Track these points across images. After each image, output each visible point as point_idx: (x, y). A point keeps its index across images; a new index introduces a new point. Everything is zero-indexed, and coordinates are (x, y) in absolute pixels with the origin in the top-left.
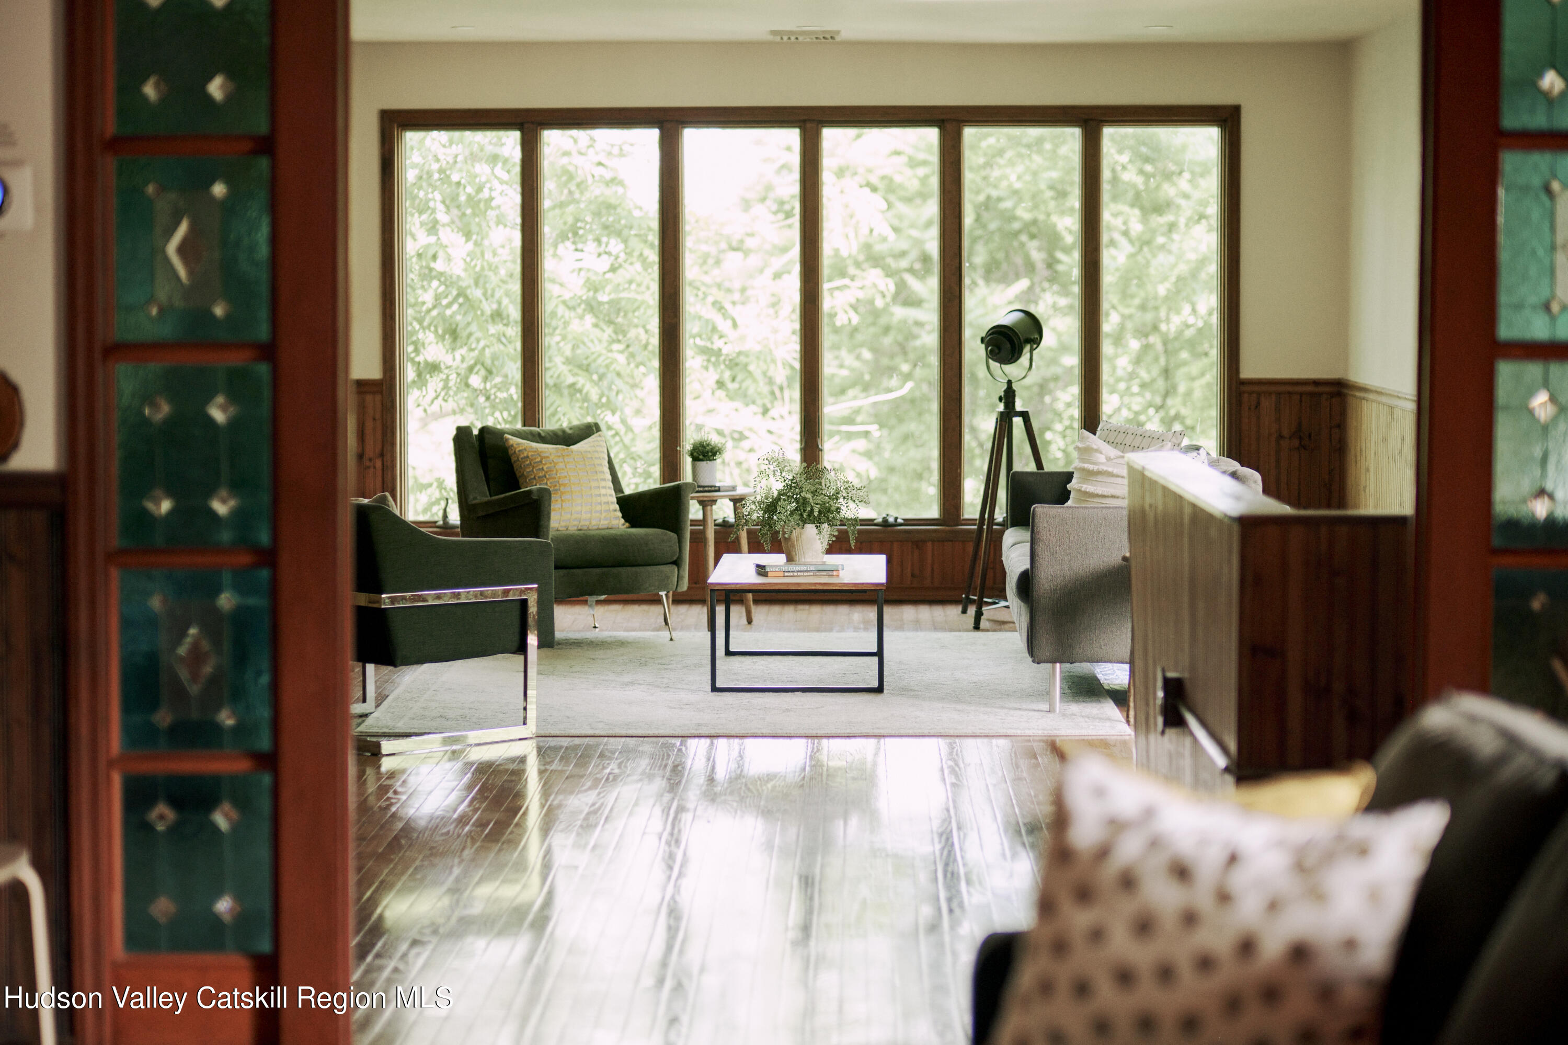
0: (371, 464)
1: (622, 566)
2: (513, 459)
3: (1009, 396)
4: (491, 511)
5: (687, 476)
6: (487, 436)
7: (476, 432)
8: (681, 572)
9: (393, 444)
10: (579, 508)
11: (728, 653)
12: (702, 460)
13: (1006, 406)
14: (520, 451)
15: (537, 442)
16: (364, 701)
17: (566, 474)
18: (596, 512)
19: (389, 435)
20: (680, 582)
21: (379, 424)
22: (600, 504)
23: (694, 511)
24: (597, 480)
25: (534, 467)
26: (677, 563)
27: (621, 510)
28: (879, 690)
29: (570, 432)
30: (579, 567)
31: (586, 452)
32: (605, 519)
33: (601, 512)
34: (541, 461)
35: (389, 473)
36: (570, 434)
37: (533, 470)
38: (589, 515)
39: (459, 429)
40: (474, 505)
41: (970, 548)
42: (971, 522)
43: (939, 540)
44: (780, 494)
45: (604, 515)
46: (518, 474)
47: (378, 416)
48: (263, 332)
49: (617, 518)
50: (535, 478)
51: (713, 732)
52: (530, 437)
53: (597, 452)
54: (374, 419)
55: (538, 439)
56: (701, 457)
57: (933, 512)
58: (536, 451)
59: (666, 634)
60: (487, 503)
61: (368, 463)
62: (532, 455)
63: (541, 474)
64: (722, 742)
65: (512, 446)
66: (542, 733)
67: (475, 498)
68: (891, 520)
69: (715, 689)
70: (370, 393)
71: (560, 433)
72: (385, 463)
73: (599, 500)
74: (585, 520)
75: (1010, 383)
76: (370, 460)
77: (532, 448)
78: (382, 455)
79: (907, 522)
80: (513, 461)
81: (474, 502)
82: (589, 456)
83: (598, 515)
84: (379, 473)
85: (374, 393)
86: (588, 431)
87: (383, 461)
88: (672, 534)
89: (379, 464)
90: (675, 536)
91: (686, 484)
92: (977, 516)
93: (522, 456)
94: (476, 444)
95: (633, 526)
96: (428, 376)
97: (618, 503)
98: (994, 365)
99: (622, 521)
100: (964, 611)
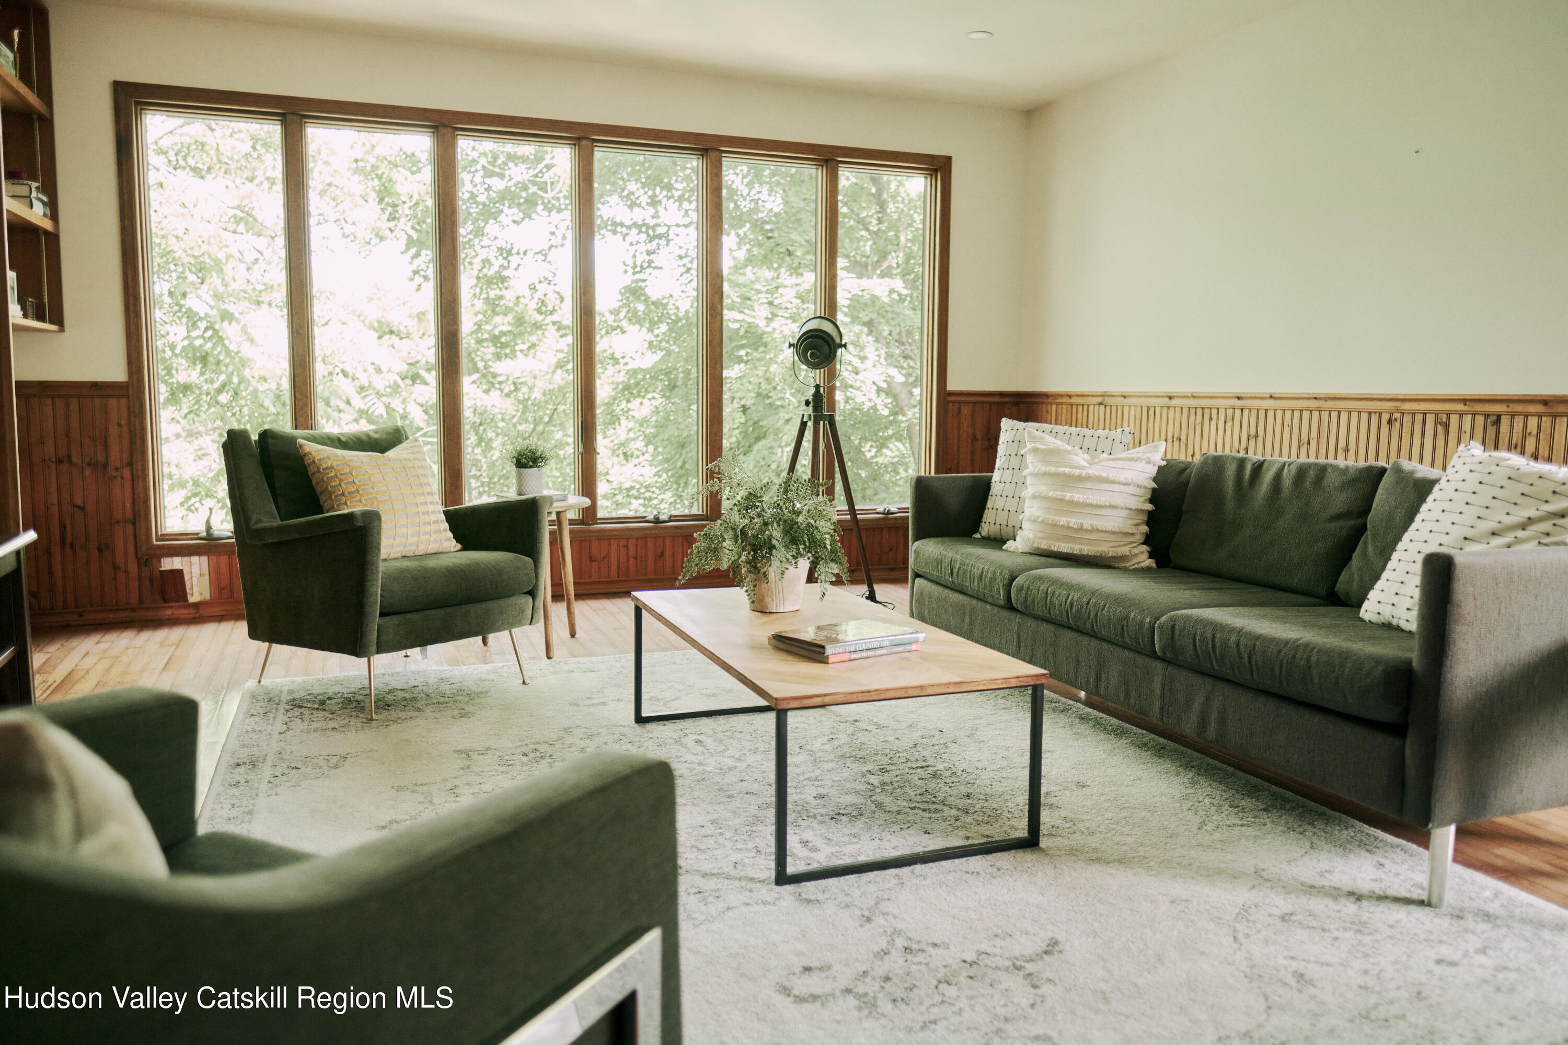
0: (119, 474)
1: (470, 603)
2: (312, 470)
4: (285, 538)
6: (270, 441)
7: (254, 437)
8: (537, 603)
9: (144, 453)
10: (404, 530)
12: (531, 467)
14: (319, 460)
15: (337, 448)
17: (385, 488)
18: (425, 533)
19: (139, 442)
20: (535, 615)
21: (125, 430)
22: (429, 523)
24: (422, 494)
25: (341, 480)
27: (452, 529)
29: (376, 436)
30: (416, 611)
31: (405, 460)
32: (435, 541)
33: (430, 533)
34: (351, 473)
35: (141, 484)
36: (376, 439)
37: (340, 485)
38: (416, 539)
39: (231, 433)
40: (258, 530)
45: (434, 537)
46: (318, 489)
47: (124, 422)
49: (448, 540)
50: (343, 494)
52: (327, 441)
53: (418, 459)
54: (120, 425)
55: (337, 444)
56: (531, 463)
60: (279, 529)
61: (114, 473)
62: (338, 465)
63: (352, 489)
65: (309, 453)
67: (259, 521)
70: (114, 396)
71: (364, 438)
72: (135, 474)
73: (426, 518)
74: (412, 544)
76: (116, 469)
77: (336, 455)
78: (130, 464)
80: (310, 473)
81: (259, 526)
82: (410, 464)
83: (428, 536)
84: (128, 484)
85: (118, 397)
87: (132, 470)
88: (527, 558)
89: (127, 473)
90: (531, 560)
93: (324, 466)
94: (256, 450)
95: (465, 548)
96: (181, 395)
97: (447, 521)
99: (454, 541)
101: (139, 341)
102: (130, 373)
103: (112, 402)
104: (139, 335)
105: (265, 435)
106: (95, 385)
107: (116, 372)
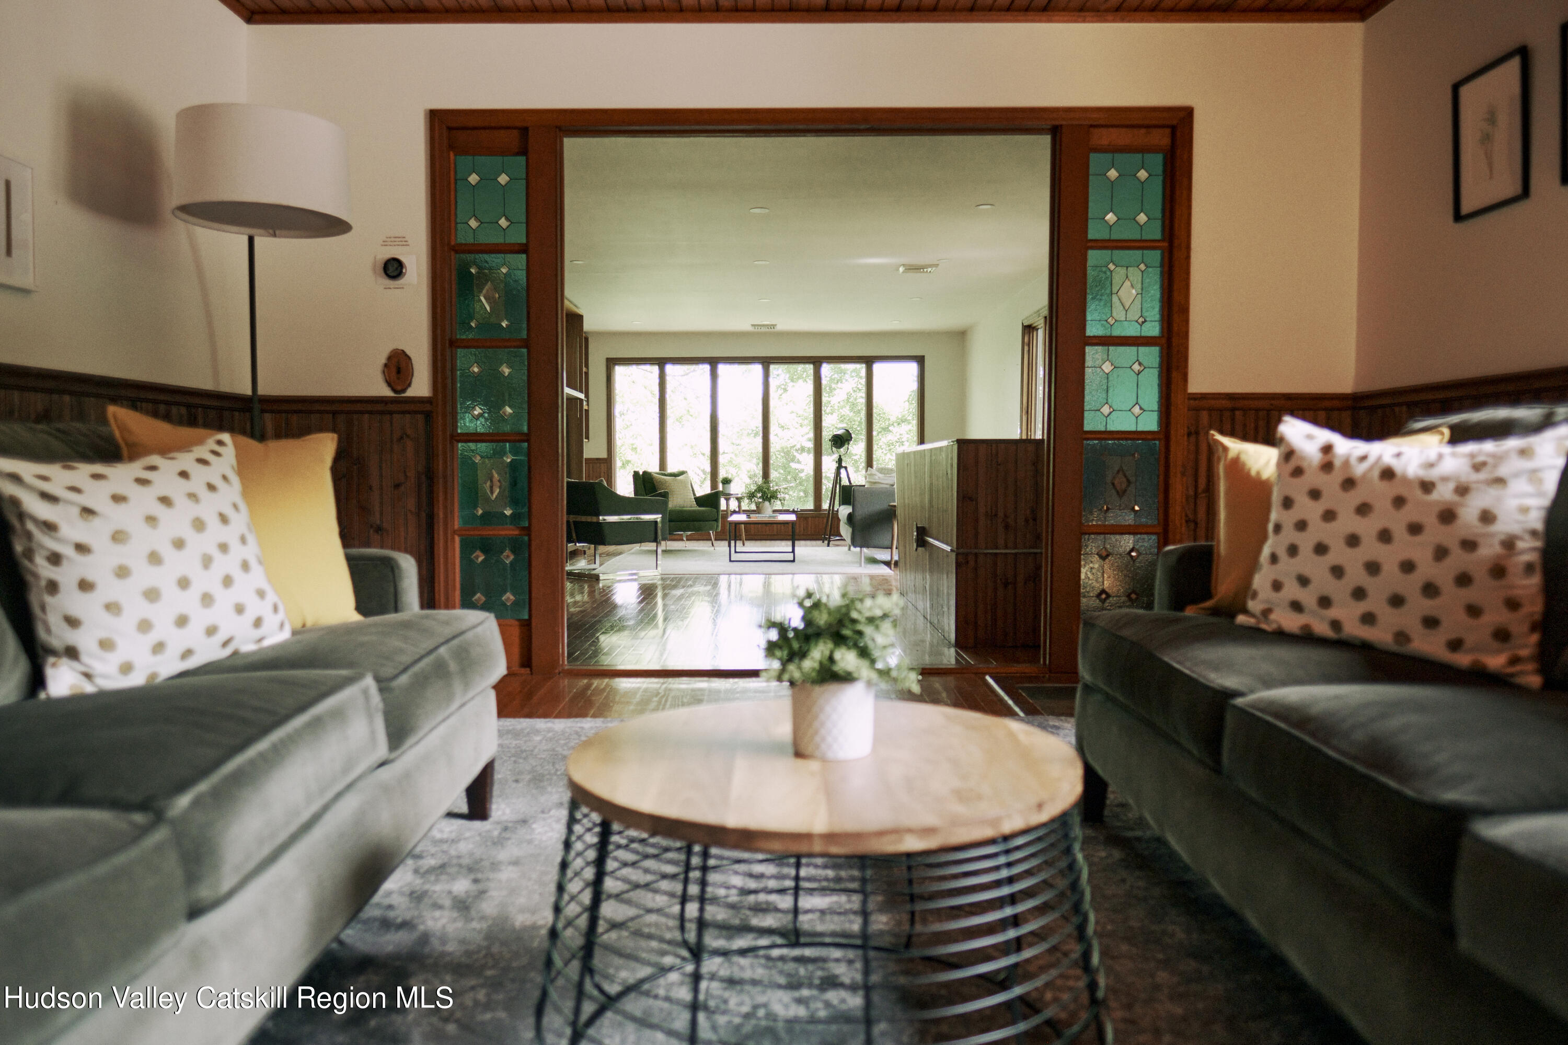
1: (696, 521)
2: (655, 481)
3: (840, 461)
5: (720, 488)
7: (641, 473)
10: (680, 500)
11: (736, 552)
12: (726, 483)
13: (839, 464)
14: (658, 479)
16: (595, 563)
17: (675, 487)
21: (606, 474)
22: (688, 499)
23: (723, 502)
24: (686, 490)
26: (717, 520)
27: (696, 501)
28: (793, 561)
29: (677, 473)
30: (681, 521)
31: (682, 480)
32: (690, 505)
34: (666, 483)
37: (663, 485)
39: (635, 472)
41: (825, 520)
42: (826, 510)
43: (814, 517)
44: (755, 491)
45: (689, 503)
46: (658, 486)
47: (605, 471)
48: (524, 335)
49: (694, 504)
50: (664, 488)
51: (730, 573)
52: (662, 474)
53: (686, 481)
55: (665, 475)
57: (812, 507)
58: (664, 479)
59: (713, 548)
63: (666, 487)
64: (733, 577)
65: (655, 477)
66: (663, 573)
68: (796, 510)
69: (730, 561)
70: (603, 462)
71: (674, 473)
73: (687, 497)
74: (682, 504)
75: (840, 456)
77: (662, 478)
79: (802, 510)
82: (683, 482)
83: (687, 502)
85: (605, 462)
86: (682, 473)
88: (715, 510)
91: (719, 491)
92: (828, 508)
94: (641, 476)
95: (700, 507)
97: (695, 499)
98: (834, 449)
99: (696, 505)
100: (823, 542)
101: (611, 444)
102: (608, 455)
103: (602, 465)
104: (611, 442)
105: (645, 473)
106: (598, 459)
107: (604, 455)
